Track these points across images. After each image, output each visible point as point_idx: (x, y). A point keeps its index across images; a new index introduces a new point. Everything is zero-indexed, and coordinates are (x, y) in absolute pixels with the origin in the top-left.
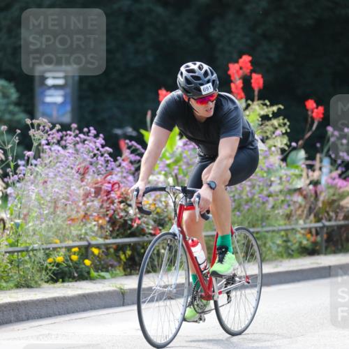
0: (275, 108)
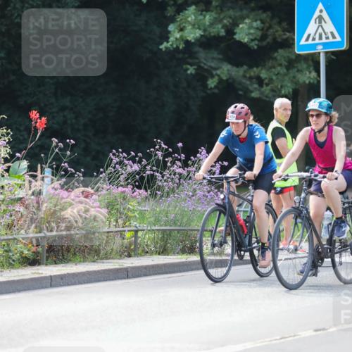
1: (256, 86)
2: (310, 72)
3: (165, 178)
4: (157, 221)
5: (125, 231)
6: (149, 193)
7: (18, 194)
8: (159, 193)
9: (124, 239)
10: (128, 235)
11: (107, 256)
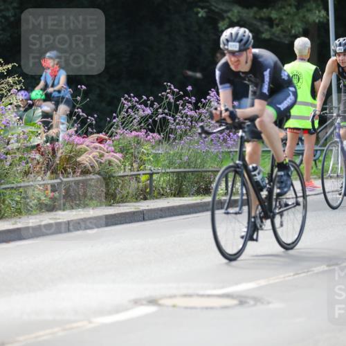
0: (10, 66)
1: (266, 27)
2: (319, 11)
3: (177, 121)
4: (171, 163)
5: (139, 175)
6: (162, 136)
7: (33, 142)
8: (172, 136)
9: (139, 182)
10: (143, 178)
11: (123, 200)
